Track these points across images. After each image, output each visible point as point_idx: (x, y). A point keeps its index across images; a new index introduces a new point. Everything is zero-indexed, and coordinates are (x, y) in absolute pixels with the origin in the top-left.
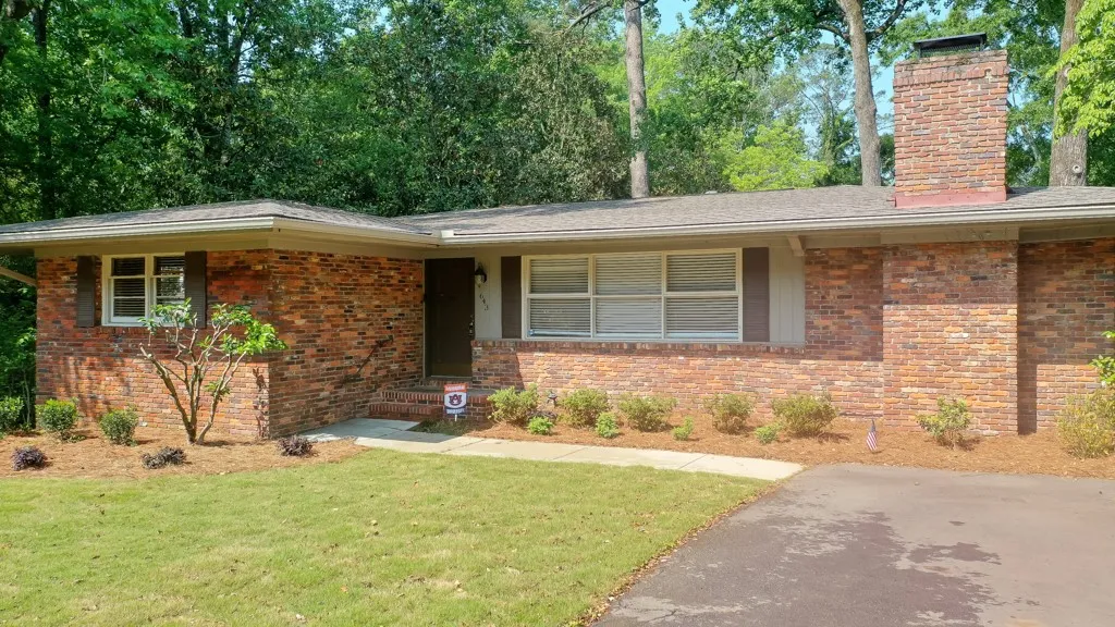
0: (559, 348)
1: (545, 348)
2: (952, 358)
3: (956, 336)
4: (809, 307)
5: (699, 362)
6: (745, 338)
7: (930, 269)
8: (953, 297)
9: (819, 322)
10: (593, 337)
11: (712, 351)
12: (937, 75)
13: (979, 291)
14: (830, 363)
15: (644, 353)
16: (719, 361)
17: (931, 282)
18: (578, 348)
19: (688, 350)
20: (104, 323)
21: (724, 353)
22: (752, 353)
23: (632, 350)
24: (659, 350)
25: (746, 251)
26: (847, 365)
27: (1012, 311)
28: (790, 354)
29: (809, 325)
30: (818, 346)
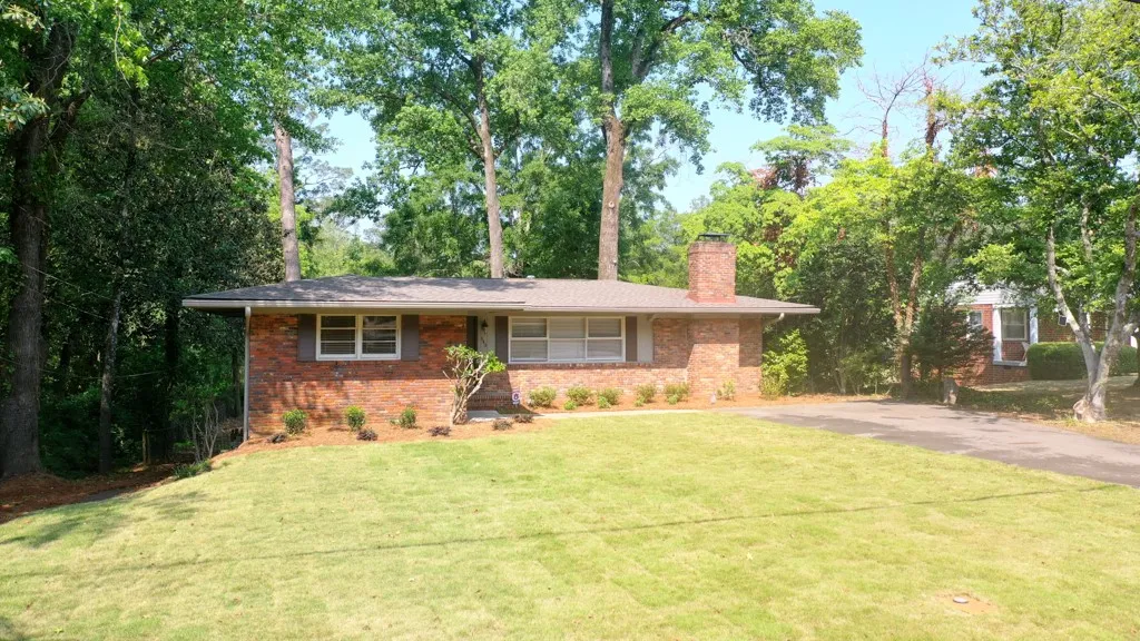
0: (533, 367)
1: (525, 367)
2: (718, 366)
3: (719, 357)
4: (654, 345)
5: (607, 372)
6: (627, 359)
7: (711, 330)
8: (719, 341)
9: (660, 351)
10: (550, 361)
11: (613, 366)
12: (714, 249)
13: (726, 339)
14: (664, 370)
15: (580, 368)
16: (616, 371)
17: (711, 335)
18: (545, 367)
19: (601, 366)
20: (317, 359)
21: (619, 367)
22: (632, 367)
23: (574, 367)
24: (588, 367)
25: (627, 318)
26: (671, 371)
27: (738, 346)
28: (648, 366)
29: (655, 353)
30: (658, 362)
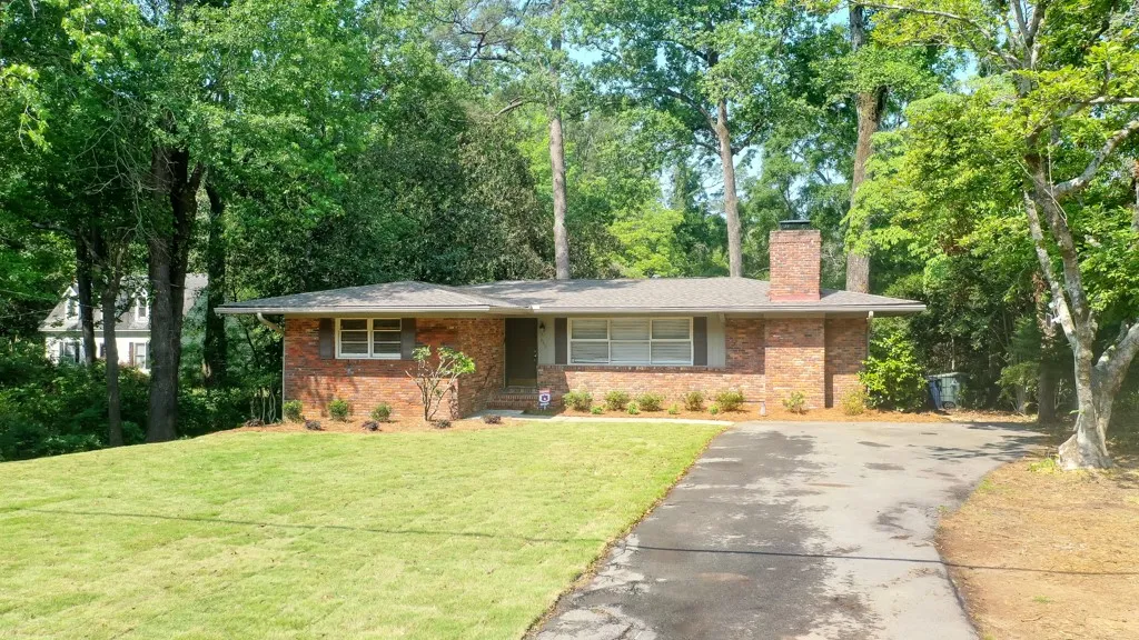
0: (591, 369)
1: (583, 369)
2: (796, 373)
3: (798, 363)
4: (728, 348)
5: (670, 376)
6: (695, 364)
7: (786, 331)
8: (796, 344)
9: (733, 355)
10: (610, 363)
11: (677, 370)
12: (789, 239)
13: (807, 342)
14: (737, 376)
15: (640, 371)
16: (682, 375)
17: (787, 337)
18: (602, 369)
19: (664, 370)
20: (336, 357)
21: (682, 372)
22: (699, 372)
23: (633, 370)
24: (649, 370)
25: (695, 319)
26: (747, 377)
27: (823, 350)
28: (718, 371)
29: (728, 357)
30: (732, 367)
